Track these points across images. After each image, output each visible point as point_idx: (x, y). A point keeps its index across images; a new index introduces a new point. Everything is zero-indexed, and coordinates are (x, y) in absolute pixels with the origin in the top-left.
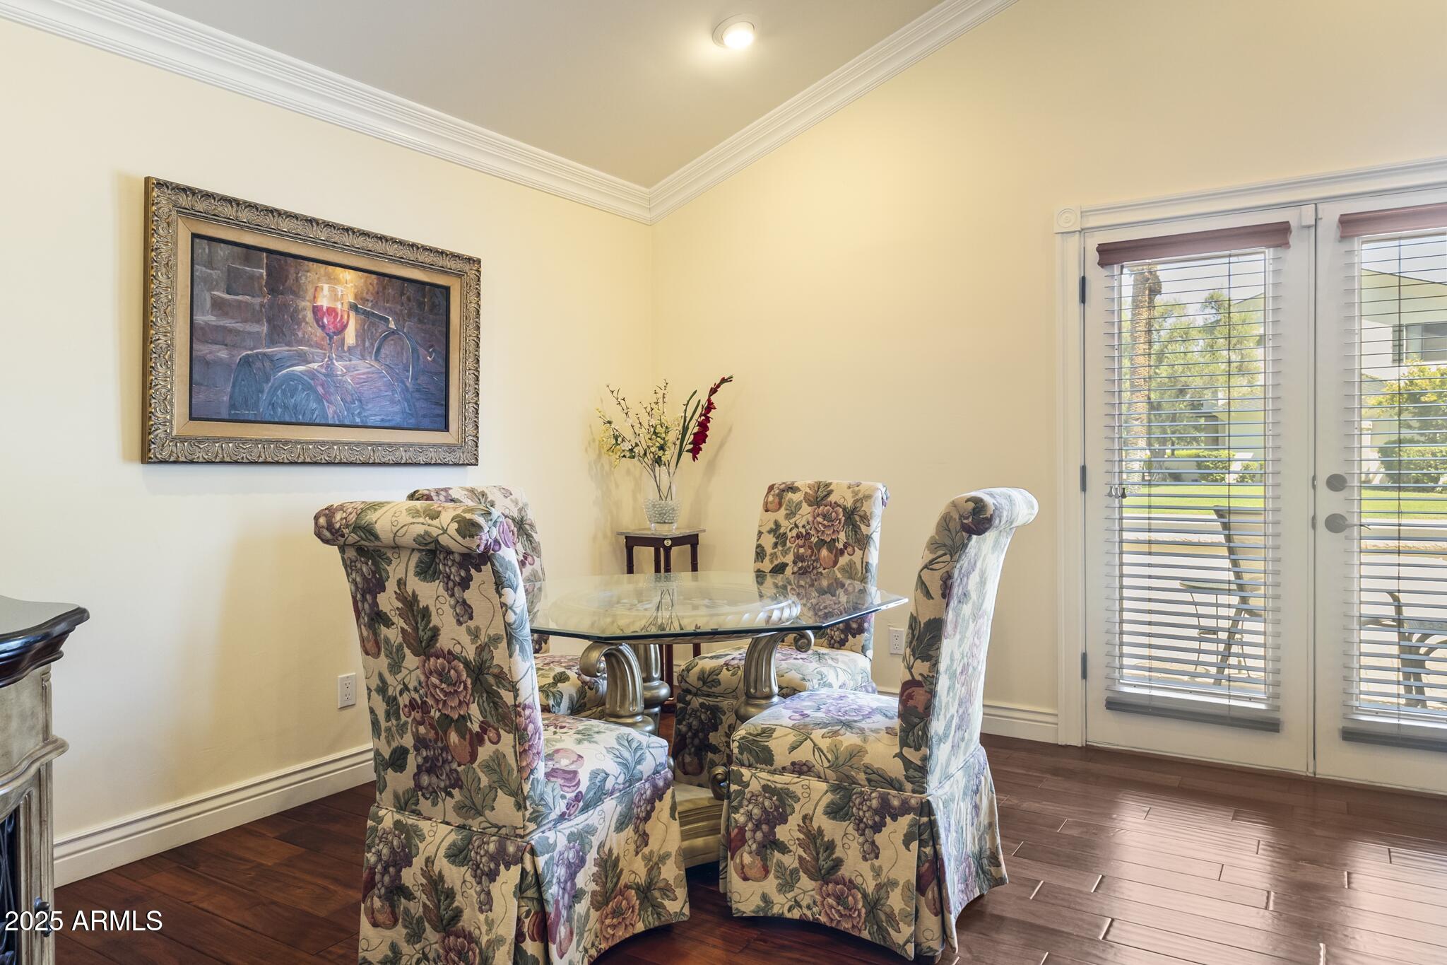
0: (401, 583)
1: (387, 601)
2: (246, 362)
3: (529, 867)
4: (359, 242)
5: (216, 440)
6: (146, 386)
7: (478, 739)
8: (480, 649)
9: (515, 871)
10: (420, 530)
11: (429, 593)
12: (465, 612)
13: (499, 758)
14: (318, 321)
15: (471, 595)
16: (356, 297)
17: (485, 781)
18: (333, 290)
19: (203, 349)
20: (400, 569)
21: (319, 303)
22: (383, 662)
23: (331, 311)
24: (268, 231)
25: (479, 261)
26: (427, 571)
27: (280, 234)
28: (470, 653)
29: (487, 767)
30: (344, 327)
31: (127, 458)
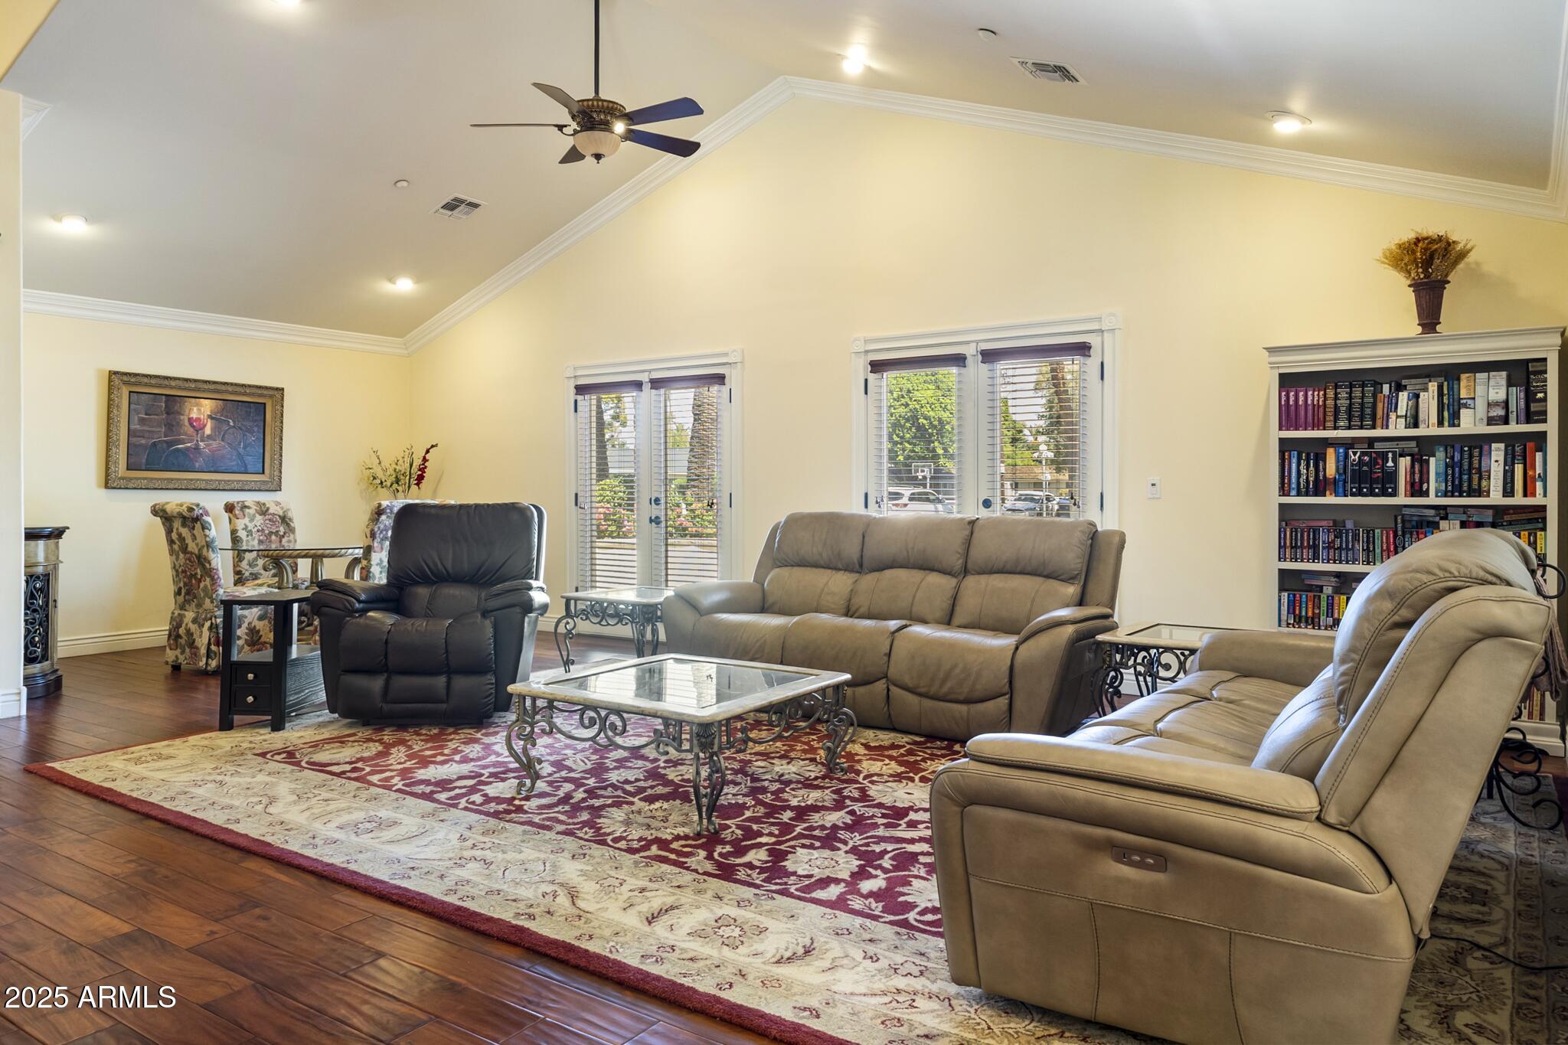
0: (177, 529)
1: (174, 536)
2: (154, 444)
3: (213, 621)
4: (212, 387)
5: (137, 479)
6: (108, 456)
7: (200, 581)
8: (199, 550)
9: (209, 622)
10: (178, 510)
11: (185, 532)
12: (194, 538)
13: (206, 586)
14: (191, 424)
15: (195, 532)
16: (211, 411)
17: (202, 595)
18: (199, 410)
19: (133, 440)
20: (177, 524)
21: (191, 416)
22: (174, 557)
23: (198, 419)
24: (166, 387)
25: (283, 389)
26: (184, 525)
27: (171, 388)
28: (196, 552)
29: (203, 590)
30: (205, 426)
31: (99, 486)
